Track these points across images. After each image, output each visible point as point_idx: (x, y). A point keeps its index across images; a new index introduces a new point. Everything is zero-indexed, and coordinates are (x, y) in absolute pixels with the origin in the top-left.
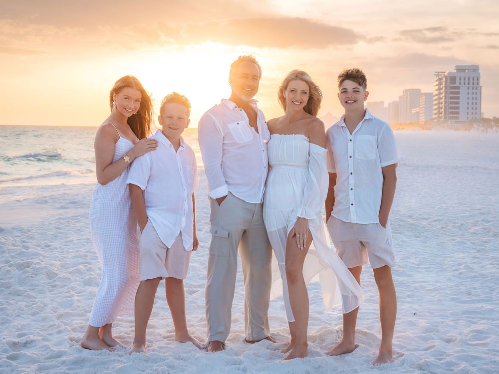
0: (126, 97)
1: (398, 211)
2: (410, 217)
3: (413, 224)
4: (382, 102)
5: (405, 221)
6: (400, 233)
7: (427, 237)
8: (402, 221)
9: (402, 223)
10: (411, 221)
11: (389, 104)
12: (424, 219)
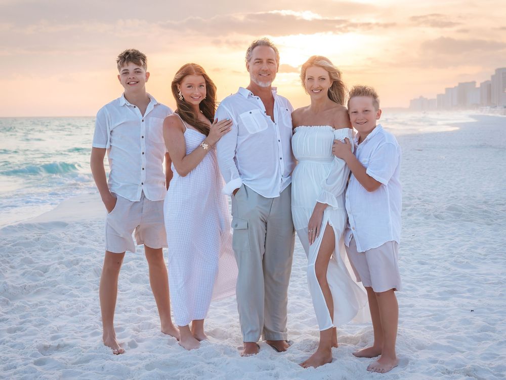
0: (189, 85)
1: (474, 197)
2: (485, 202)
3: (486, 211)
4: (474, 83)
5: (477, 208)
6: (471, 221)
7: (500, 225)
8: (474, 207)
9: (474, 210)
10: (485, 208)
11: (481, 84)
12: (501, 205)
